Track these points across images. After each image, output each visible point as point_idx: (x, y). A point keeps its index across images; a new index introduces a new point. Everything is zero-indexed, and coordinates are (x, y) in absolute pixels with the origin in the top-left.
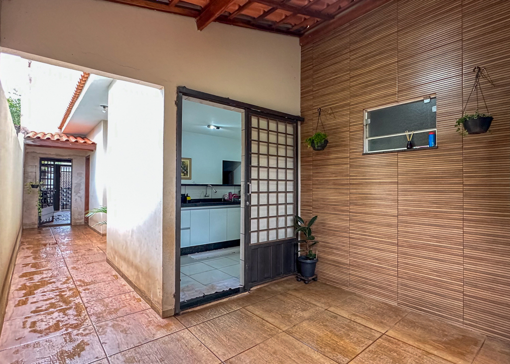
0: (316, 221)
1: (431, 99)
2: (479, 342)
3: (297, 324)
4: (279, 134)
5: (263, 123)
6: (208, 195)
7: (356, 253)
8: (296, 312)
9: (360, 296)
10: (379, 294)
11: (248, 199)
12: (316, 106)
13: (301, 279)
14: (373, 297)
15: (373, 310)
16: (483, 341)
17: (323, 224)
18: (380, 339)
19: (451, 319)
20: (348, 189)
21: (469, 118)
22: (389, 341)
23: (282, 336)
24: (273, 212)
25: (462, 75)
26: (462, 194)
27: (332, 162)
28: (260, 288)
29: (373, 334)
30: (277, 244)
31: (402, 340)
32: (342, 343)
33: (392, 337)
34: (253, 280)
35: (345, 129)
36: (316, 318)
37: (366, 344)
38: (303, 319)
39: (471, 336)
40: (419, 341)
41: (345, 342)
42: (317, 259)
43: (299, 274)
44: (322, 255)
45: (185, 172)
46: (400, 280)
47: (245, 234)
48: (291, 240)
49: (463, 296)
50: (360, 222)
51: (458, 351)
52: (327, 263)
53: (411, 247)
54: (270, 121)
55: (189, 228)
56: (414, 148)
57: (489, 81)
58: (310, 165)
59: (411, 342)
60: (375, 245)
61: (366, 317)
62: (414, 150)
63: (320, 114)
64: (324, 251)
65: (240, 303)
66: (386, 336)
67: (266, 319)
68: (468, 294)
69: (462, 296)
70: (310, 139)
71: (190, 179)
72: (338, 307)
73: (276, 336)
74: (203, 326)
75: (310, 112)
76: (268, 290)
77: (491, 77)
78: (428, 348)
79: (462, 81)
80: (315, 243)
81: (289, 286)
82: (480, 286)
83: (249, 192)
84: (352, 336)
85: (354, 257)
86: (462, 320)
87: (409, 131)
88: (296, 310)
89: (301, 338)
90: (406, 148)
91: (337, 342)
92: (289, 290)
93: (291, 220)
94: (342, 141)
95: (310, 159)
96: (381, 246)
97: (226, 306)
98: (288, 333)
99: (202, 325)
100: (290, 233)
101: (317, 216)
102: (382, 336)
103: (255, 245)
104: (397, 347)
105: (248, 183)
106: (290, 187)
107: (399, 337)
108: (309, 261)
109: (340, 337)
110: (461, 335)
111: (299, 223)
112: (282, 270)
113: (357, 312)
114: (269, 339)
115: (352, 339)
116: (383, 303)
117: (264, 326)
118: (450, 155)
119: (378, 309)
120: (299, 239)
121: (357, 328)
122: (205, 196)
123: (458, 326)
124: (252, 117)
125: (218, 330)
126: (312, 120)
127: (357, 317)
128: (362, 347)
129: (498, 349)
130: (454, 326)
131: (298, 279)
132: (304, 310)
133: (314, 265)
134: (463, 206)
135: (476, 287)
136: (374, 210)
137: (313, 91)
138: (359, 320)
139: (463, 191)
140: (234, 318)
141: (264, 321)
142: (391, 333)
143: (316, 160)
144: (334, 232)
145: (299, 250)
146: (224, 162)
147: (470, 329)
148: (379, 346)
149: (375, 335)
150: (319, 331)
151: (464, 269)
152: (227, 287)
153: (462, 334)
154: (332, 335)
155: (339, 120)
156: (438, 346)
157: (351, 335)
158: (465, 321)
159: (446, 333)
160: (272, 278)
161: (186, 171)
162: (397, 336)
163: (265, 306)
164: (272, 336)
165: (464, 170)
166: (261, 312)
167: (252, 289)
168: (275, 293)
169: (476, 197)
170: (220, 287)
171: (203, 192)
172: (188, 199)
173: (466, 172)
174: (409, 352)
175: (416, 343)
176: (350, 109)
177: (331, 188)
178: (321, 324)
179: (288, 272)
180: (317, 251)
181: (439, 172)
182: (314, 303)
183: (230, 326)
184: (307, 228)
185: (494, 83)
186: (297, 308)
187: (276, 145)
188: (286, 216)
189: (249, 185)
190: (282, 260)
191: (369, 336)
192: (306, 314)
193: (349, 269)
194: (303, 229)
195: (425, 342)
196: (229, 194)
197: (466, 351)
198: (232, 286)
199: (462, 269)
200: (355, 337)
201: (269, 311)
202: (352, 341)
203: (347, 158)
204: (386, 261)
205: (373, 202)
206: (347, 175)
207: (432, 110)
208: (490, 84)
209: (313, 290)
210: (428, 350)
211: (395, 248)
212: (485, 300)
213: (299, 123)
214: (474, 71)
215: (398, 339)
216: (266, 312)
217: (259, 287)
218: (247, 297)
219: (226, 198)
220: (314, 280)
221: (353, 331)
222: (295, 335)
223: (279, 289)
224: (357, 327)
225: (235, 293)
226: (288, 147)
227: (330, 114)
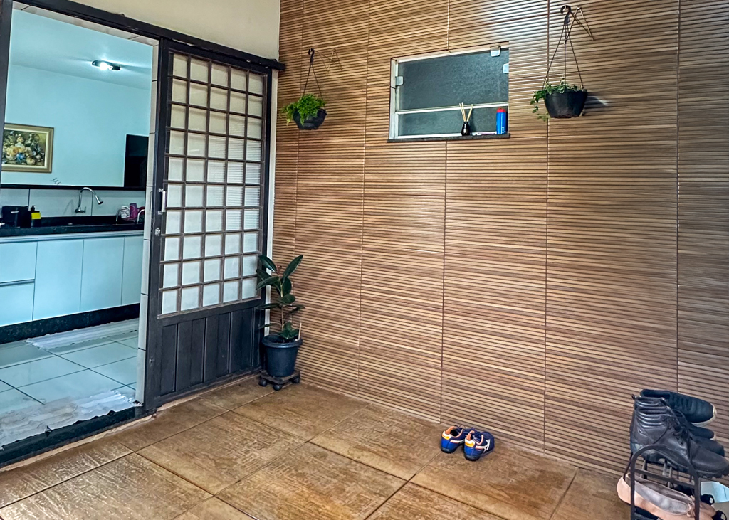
0: (302, 265)
1: (501, 50)
2: (565, 480)
3: (245, 477)
4: (232, 93)
5: (199, 70)
6: (82, 208)
7: (371, 327)
8: (247, 452)
9: (376, 410)
10: (410, 404)
11: (160, 222)
12: (309, 43)
13: (268, 382)
14: (400, 409)
15: (396, 436)
16: (573, 477)
17: (314, 271)
18: (399, 492)
19: (525, 442)
20: (360, 204)
21: (553, 91)
22: (415, 494)
23: (208, 506)
24: (213, 247)
25: (548, 14)
26: (545, 219)
27: (334, 152)
28: (180, 406)
29: (389, 483)
30: (220, 314)
31: (440, 491)
32: (328, 507)
33: (421, 486)
34: (163, 390)
35: (359, 92)
36: (284, 461)
37: (372, 506)
38: (258, 466)
39: (554, 470)
40: (467, 488)
41: (334, 506)
42: (301, 340)
43: (264, 371)
44: (310, 331)
45: (38, 157)
46: (445, 375)
47: (149, 295)
48: (250, 304)
49: (545, 398)
50: (380, 267)
51: (530, 502)
52: (319, 348)
53: (463, 313)
54: (213, 66)
55: (33, 281)
56: (474, 134)
57: (586, 30)
58: (294, 156)
59: (453, 494)
60: (405, 311)
61: (381, 449)
62: (472, 139)
63: (312, 60)
64: (313, 324)
65: (131, 442)
66: (410, 485)
67: (181, 472)
68: (552, 394)
69: (543, 400)
70: (291, 108)
71: (48, 171)
72: (331, 434)
73: (196, 508)
74: (34, 502)
75: (297, 55)
76: (197, 408)
77: (589, 24)
78: (481, 501)
79: (548, 25)
80: (297, 309)
81: (242, 397)
82: (571, 379)
83: (160, 209)
84: (348, 493)
85: (368, 335)
86: (543, 443)
87: (465, 104)
88: (248, 447)
89: (248, 505)
90: (460, 135)
91: (318, 507)
92: (240, 405)
93: (252, 264)
94: (355, 114)
95: (294, 144)
96: (415, 313)
97: (98, 450)
98: (224, 498)
99: (32, 500)
100: (249, 290)
101: (301, 256)
102: (405, 484)
103: (172, 318)
104: (427, 506)
105: (160, 190)
106: (252, 198)
107: (435, 484)
108: (283, 346)
109: (326, 496)
110: (537, 470)
111: (269, 272)
112: (229, 366)
113: (365, 442)
114: (179, 515)
115: (347, 498)
116: (416, 420)
117: (173, 489)
118: (529, 150)
119: (405, 432)
120: (268, 302)
121: (360, 474)
122: (77, 211)
123: (537, 453)
124: (175, 56)
125: (69, 507)
126: (299, 69)
127: (365, 453)
128: (365, 511)
129: (593, 491)
130: (530, 454)
131: (262, 383)
132: (263, 446)
133: (293, 352)
134: (547, 240)
135: (563, 381)
136: (404, 245)
137: (304, 15)
138: (367, 458)
139: (547, 214)
140: (112, 477)
141: (176, 478)
142: (422, 479)
143: (304, 147)
144: (333, 286)
145: (267, 322)
146: (129, 137)
147: (554, 457)
148: (395, 506)
149: (392, 485)
150: (286, 488)
151: (547, 351)
152: (105, 409)
153: (541, 468)
154: (310, 494)
155: (348, 74)
156: (499, 495)
157: (347, 490)
158: (546, 444)
159: (515, 469)
160: (208, 383)
161: (41, 153)
162: (431, 482)
163: (184, 445)
164: (188, 508)
165: (549, 179)
166: (172, 457)
167: (159, 409)
168: (208, 414)
169: (566, 225)
170: (88, 409)
171: (72, 201)
172: (35, 216)
173: (553, 182)
174: (446, 512)
175: (462, 494)
176: (367, 55)
177: (329, 203)
178: (293, 472)
179: (241, 367)
180: (301, 325)
181: (510, 179)
182: (286, 429)
183: (98, 496)
184: (282, 280)
185: (594, 34)
186: (250, 444)
187: (224, 115)
188: (241, 255)
189: (161, 193)
190: (230, 346)
191: (380, 488)
192: (266, 455)
193: (358, 358)
194: (273, 282)
195: (475, 490)
196: (131, 207)
197: (543, 500)
198: (116, 407)
199: (544, 351)
200: (353, 493)
201: (189, 455)
202: (347, 501)
203: (361, 145)
204: (423, 339)
205: (403, 230)
206: (360, 180)
207: (502, 69)
208: (587, 35)
209: (288, 402)
210: (479, 504)
211: (438, 317)
212: (577, 404)
213: (275, 74)
214: (562, 12)
215: (432, 488)
216: (184, 457)
217: (177, 403)
218: (147, 426)
219: (124, 216)
220: (295, 381)
221: (351, 482)
222: (238, 501)
223: (220, 404)
224: (362, 472)
225: (122, 420)
226: (250, 120)
227: (333, 61)
